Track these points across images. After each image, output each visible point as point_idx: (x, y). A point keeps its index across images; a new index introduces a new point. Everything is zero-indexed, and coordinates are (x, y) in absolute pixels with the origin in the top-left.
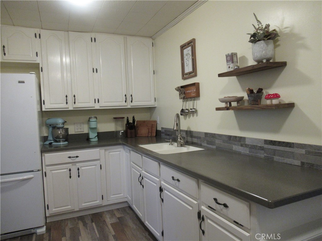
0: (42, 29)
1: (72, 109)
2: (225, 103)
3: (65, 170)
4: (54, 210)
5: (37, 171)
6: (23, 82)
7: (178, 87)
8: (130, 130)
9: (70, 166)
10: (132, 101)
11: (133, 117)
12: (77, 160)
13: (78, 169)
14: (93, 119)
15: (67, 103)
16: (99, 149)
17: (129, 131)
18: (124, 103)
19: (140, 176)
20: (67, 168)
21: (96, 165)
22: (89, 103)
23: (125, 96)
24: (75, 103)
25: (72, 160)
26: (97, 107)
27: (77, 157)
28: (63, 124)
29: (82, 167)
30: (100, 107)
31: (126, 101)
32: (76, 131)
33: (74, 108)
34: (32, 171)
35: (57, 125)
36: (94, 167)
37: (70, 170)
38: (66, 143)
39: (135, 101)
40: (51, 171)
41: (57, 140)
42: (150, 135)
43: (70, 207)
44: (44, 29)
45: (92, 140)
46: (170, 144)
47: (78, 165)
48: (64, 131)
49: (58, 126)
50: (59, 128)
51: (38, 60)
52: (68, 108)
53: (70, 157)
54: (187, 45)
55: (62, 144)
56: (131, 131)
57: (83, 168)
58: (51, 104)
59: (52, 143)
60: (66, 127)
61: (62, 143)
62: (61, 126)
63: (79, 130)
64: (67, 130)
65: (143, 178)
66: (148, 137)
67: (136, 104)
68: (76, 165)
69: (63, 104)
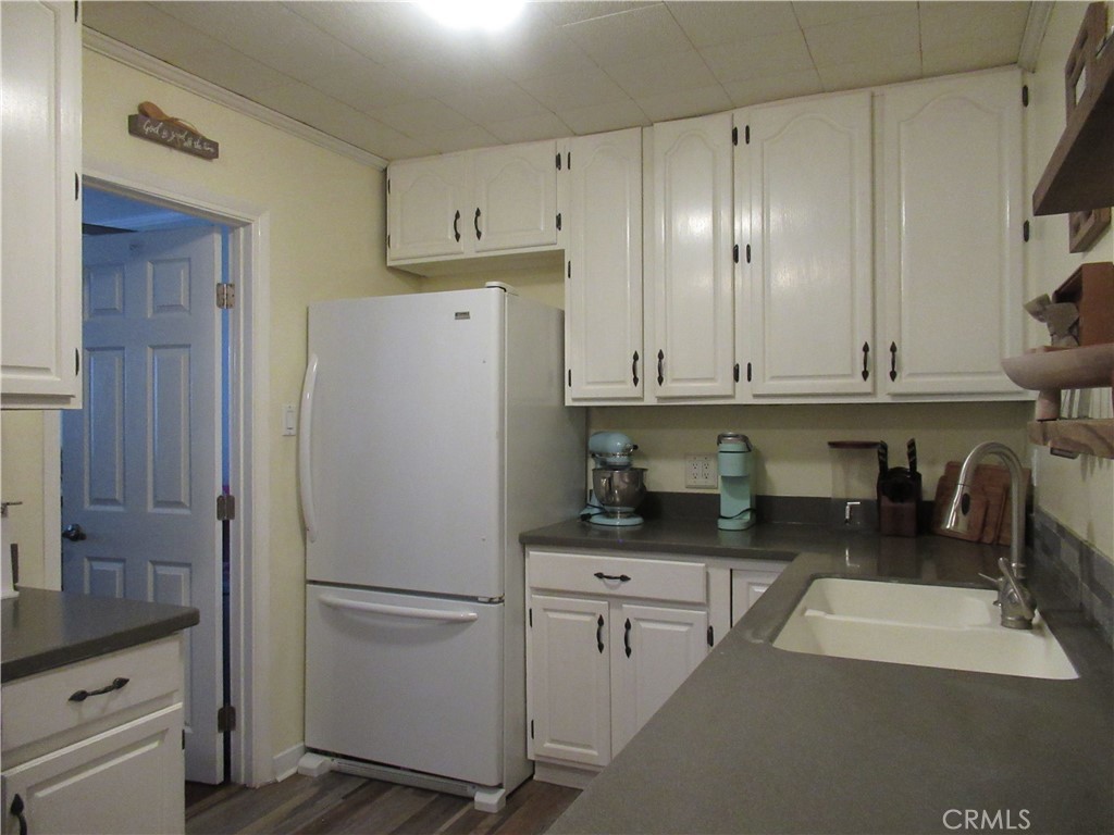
0: (575, 134)
3: (587, 618)
5: (486, 600)
6: (465, 315)
7: (1043, 301)
8: (893, 499)
9: (600, 606)
10: (893, 375)
11: (912, 445)
12: (624, 589)
13: (628, 626)
14: (730, 442)
15: (635, 380)
16: (703, 565)
17: (886, 502)
18: (857, 384)
20: (594, 614)
21: (691, 625)
22: (712, 380)
23: (866, 349)
24: (660, 380)
25: (606, 584)
26: (744, 395)
27: (624, 578)
28: (626, 452)
29: (643, 620)
30: (756, 396)
31: (865, 374)
32: (691, 482)
33: (660, 398)
34: (474, 599)
35: (607, 455)
36: (684, 629)
37: (601, 622)
38: (637, 520)
39: (912, 375)
40: (545, 610)
41: (607, 508)
42: (988, 539)
43: (595, 753)
44: (580, 135)
45: (723, 524)
47: (630, 610)
48: (627, 480)
49: (611, 460)
50: (614, 468)
51: (561, 241)
52: (641, 399)
53: (600, 576)
55: (618, 523)
56: (899, 504)
57: (644, 625)
58: (589, 383)
59: (589, 516)
60: (637, 464)
61: (618, 521)
62: (619, 459)
63: (701, 481)
64: (638, 475)
66: (979, 542)
67: (916, 382)
68: (620, 607)
69: (623, 382)
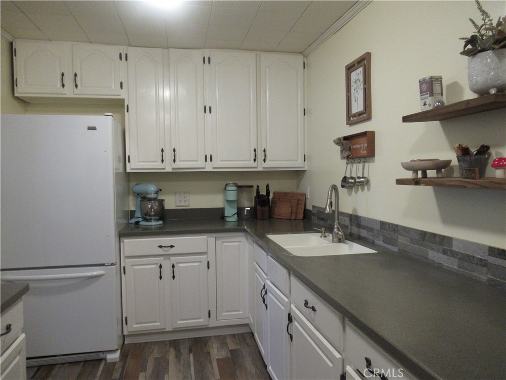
0: (130, 46)
1: (170, 170)
2: (412, 171)
3: (153, 266)
4: (134, 326)
5: (109, 264)
6: (94, 129)
7: (339, 139)
8: (261, 207)
9: (160, 260)
10: (265, 160)
11: (267, 186)
12: (172, 251)
13: (173, 266)
15: (163, 161)
16: (206, 237)
17: (259, 208)
18: (251, 163)
19: (264, 288)
20: (157, 264)
21: (200, 262)
22: (197, 161)
23: (255, 150)
24: (174, 161)
25: (163, 250)
26: (209, 167)
27: (172, 246)
28: (157, 193)
29: (180, 263)
30: (214, 168)
31: (255, 160)
32: (178, 204)
33: (173, 169)
34: (103, 265)
35: (147, 194)
36: (197, 264)
37: (161, 267)
38: (161, 222)
39: (270, 160)
40: (132, 265)
41: (148, 217)
42: (293, 217)
43: (159, 324)
44: (133, 46)
46: (321, 237)
47: (174, 260)
48: (157, 205)
49: (149, 196)
50: (150, 200)
51: (122, 94)
52: (164, 169)
53: (161, 247)
54: (356, 64)
55: (153, 224)
56: (263, 208)
57: (180, 265)
58: (139, 162)
59: (139, 222)
60: (160, 197)
61: (153, 223)
62: (153, 196)
63: (183, 204)
64: (161, 202)
65: (266, 293)
66: (290, 219)
67: (271, 164)
68: (169, 259)
69: (156, 162)
